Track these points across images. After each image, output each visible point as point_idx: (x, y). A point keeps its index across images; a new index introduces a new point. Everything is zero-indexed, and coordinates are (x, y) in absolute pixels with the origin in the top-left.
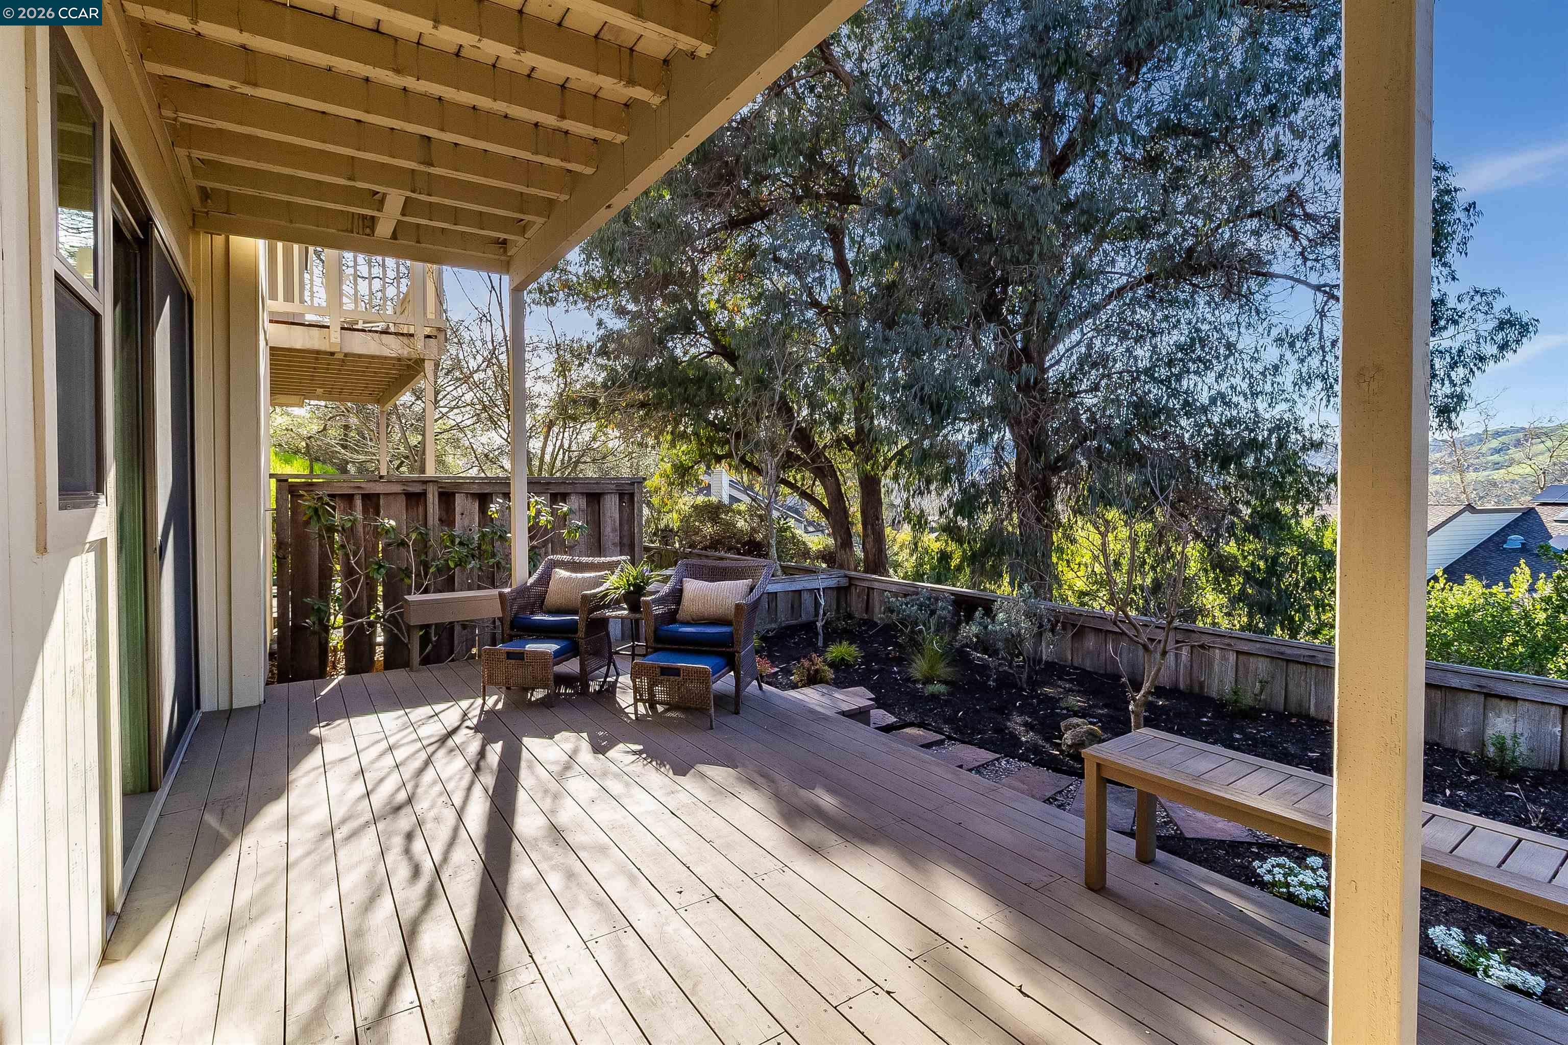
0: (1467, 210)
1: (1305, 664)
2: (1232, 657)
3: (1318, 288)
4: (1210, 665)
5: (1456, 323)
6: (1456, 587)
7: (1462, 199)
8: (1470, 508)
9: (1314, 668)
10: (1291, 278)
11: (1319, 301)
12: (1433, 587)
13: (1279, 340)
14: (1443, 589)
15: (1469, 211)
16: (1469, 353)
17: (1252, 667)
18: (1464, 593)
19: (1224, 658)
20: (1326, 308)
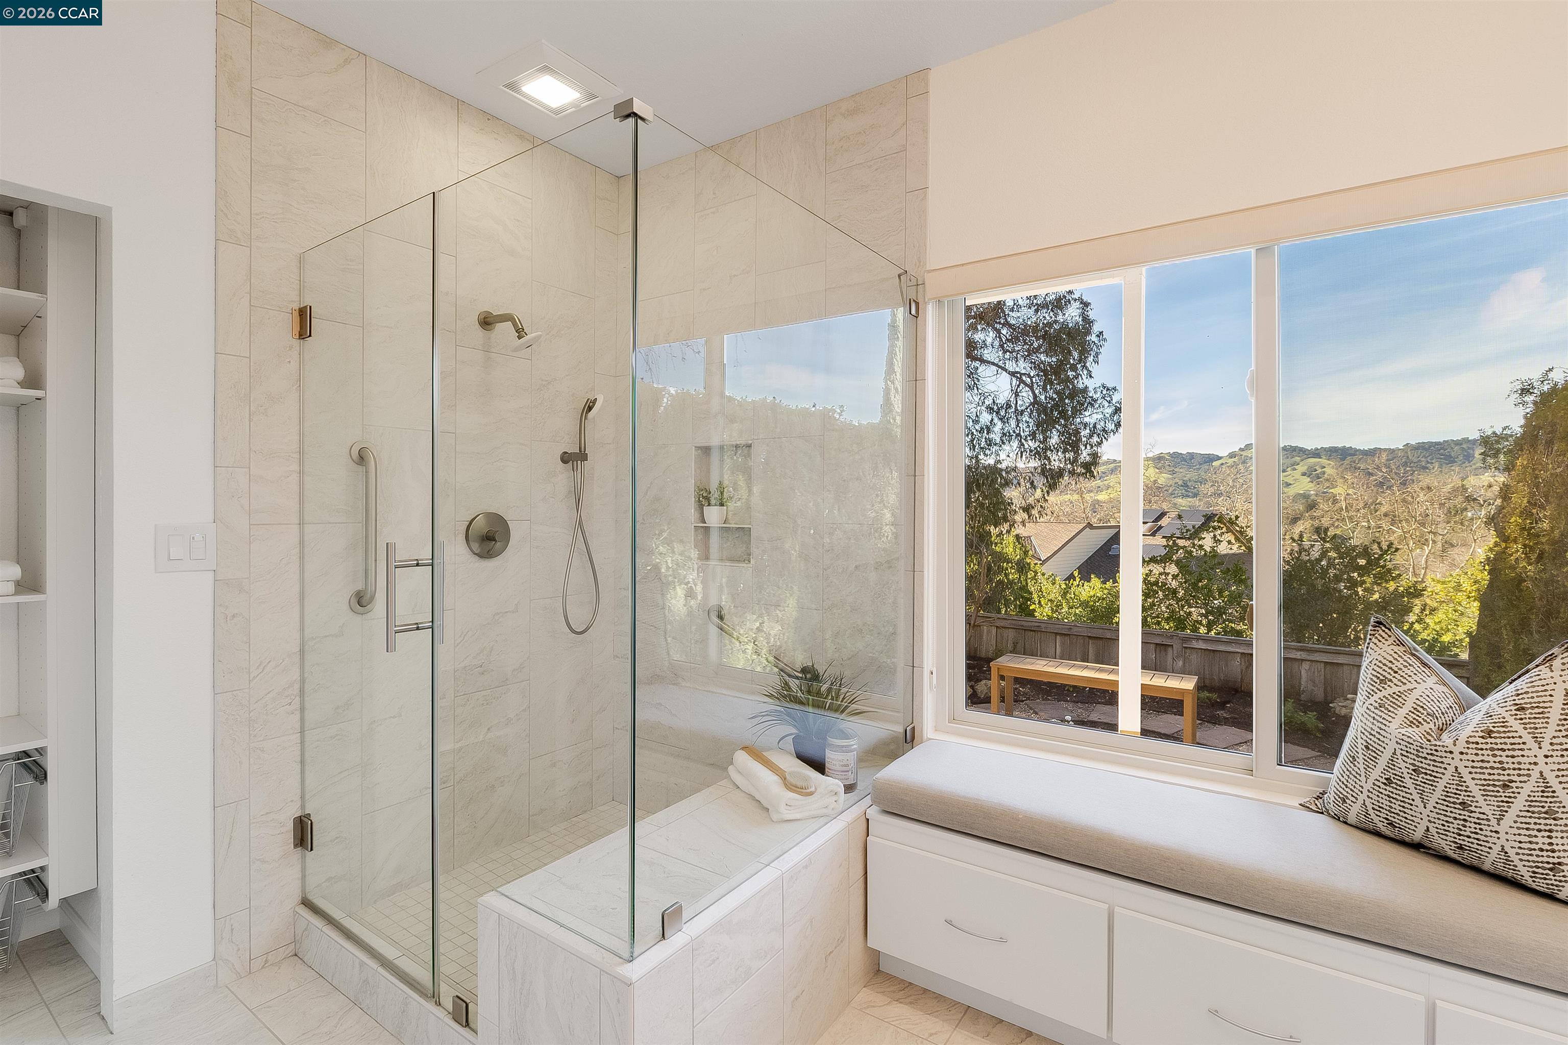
0: (1098, 336)
1: (1034, 631)
2: (994, 630)
3: (1013, 374)
4: (981, 637)
5: (1092, 405)
6: (1086, 583)
7: (1096, 328)
8: (1090, 526)
9: (1039, 633)
10: (997, 365)
11: (1014, 384)
12: (1072, 584)
13: (990, 409)
14: (1078, 585)
15: (1099, 337)
16: (1099, 427)
17: (1005, 635)
18: (1090, 587)
19: (989, 632)
20: (1019, 391)
